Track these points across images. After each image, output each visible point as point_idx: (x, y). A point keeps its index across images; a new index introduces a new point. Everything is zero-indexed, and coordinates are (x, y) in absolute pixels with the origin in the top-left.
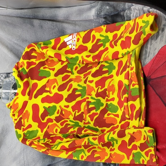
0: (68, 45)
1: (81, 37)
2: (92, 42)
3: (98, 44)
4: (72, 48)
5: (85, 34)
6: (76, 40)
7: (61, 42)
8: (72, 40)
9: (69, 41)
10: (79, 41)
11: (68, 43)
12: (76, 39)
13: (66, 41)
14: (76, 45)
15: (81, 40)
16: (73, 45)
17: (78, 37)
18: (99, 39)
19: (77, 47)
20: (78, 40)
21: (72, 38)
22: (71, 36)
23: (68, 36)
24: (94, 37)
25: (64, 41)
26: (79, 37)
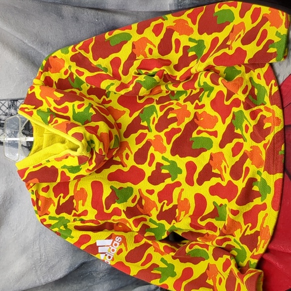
0: (99, 252)
1: (127, 250)
2: (143, 264)
3: (152, 272)
6: (116, 251)
7: (91, 242)
8: (109, 247)
9: (104, 246)
10: (121, 254)
11: (100, 250)
12: (116, 249)
13: (98, 245)
14: (113, 260)
15: (125, 254)
18: (155, 264)
19: (113, 263)
20: (120, 251)
21: (110, 244)
22: (112, 240)
24: (150, 257)
25: (96, 243)
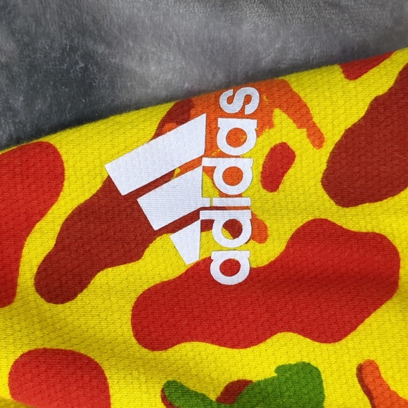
4: (207, 262)
5: (378, 105)
16: (218, 228)
17: (285, 129)
23: (160, 132)
26: (295, 137)
